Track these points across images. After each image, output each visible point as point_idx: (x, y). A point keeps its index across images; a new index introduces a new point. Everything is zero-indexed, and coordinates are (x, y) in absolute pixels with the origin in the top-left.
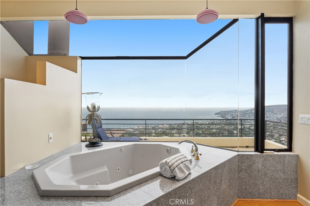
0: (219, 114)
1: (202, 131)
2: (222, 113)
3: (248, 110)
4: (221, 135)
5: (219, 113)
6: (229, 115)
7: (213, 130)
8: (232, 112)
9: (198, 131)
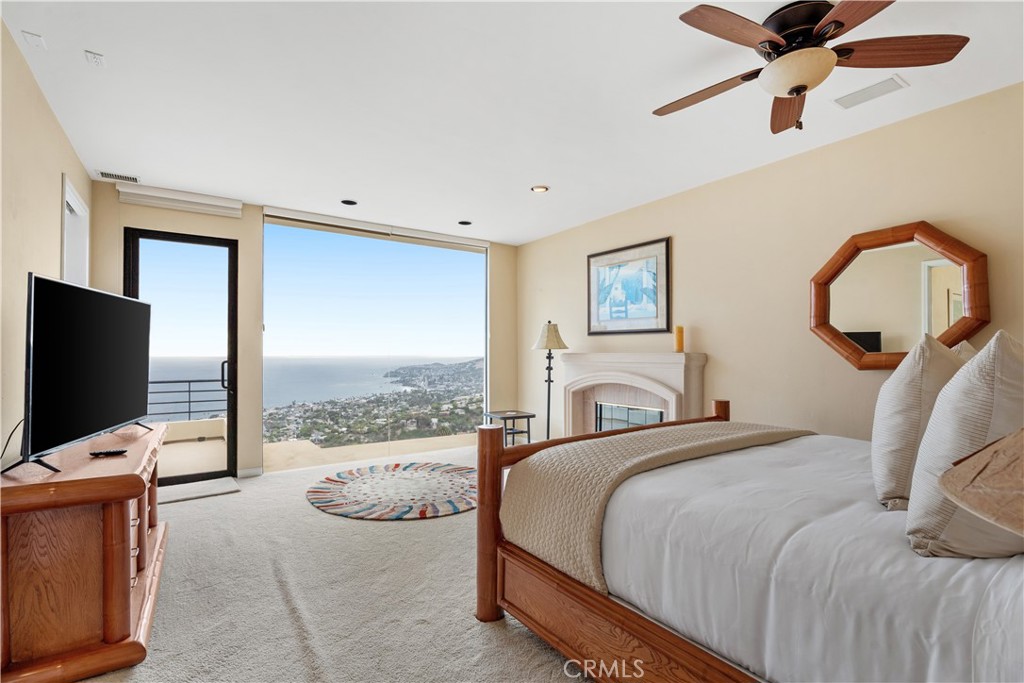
0: (395, 376)
1: (349, 427)
2: (404, 374)
3: (466, 364)
4: (399, 432)
5: (396, 372)
6: (421, 378)
7: (379, 421)
8: (427, 368)
9: (336, 427)
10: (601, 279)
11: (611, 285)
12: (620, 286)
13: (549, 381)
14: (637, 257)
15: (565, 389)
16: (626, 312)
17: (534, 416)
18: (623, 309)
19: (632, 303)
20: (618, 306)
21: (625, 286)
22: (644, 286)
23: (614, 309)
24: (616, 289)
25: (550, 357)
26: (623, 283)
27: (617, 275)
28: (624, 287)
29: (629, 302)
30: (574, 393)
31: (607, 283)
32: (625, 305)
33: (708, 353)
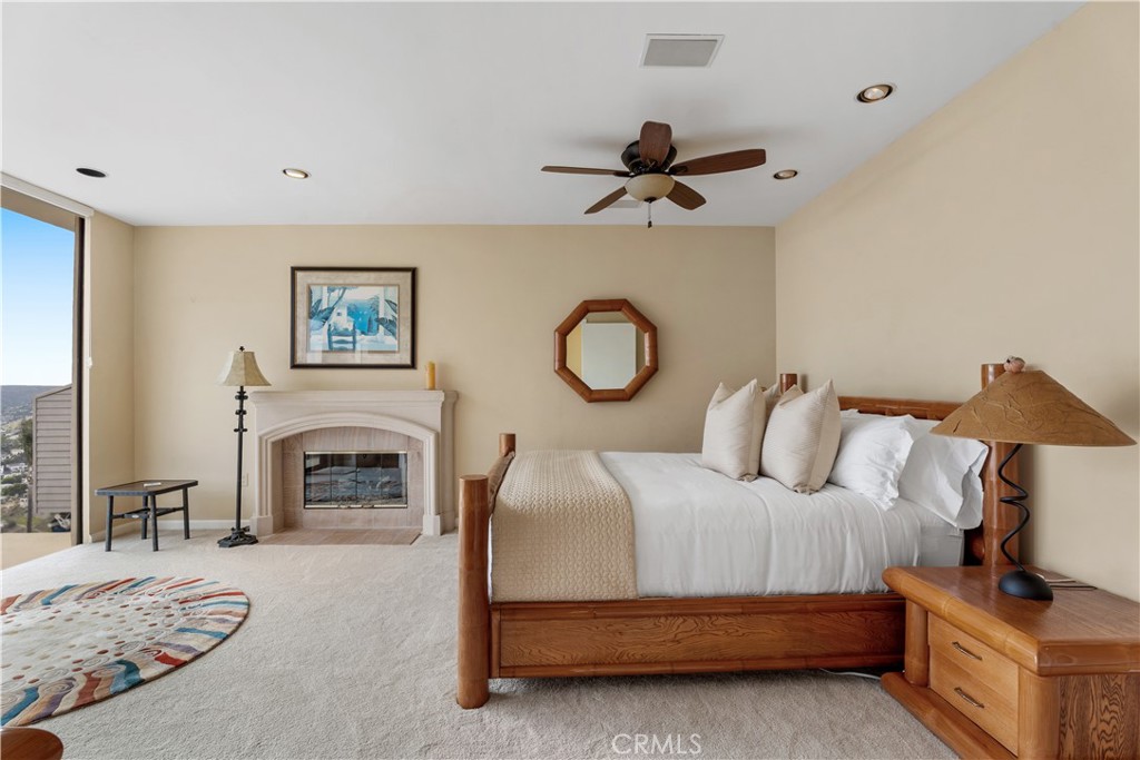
10: (315, 299)
11: (331, 310)
12: (344, 312)
13: (241, 430)
14: (372, 281)
15: (260, 438)
16: (354, 342)
17: (195, 483)
18: (350, 339)
19: (363, 333)
20: (340, 334)
21: (353, 312)
22: (381, 316)
23: (335, 338)
24: (339, 314)
25: (242, 396)
26: (349, 309)
27: (340, 298)
28: (350, 313)
29: (358, 331)
30: (274, 443)
31: (324, 305)
32: (353, 334)
33: (459, 390)
